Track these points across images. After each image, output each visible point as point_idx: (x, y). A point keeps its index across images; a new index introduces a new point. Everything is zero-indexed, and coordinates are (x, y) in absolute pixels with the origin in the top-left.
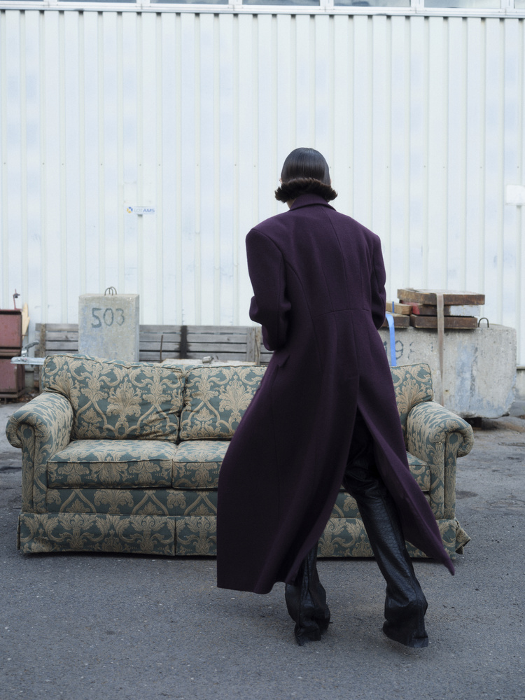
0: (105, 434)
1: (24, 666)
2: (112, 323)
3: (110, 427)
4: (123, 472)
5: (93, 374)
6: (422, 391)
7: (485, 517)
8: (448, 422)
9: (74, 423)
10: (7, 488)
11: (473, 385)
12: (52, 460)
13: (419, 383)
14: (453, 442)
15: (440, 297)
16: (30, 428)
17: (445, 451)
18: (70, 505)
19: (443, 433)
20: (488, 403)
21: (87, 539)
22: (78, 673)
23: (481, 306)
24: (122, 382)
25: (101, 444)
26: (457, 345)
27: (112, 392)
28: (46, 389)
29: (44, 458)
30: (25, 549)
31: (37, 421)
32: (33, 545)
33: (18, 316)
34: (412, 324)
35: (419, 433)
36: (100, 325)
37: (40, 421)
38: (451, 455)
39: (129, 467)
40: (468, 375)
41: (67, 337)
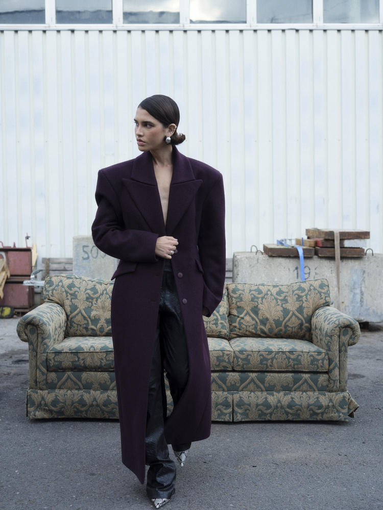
0: (90, 332)
1: (29, 498)
2: (97, 256)
3: (93, 327)
4: (102, 359)
5: (81, 289)
6: (322, 298)
7: (370, 392)
8: (341, 320)
9: (67, 324)
10: (20, 375)
11: (362, 298)
12: (51, 351)
13: (320, 293)
14: (345, 335)
15: (337, 233)
16: (34, 327)
17: (339, 341)
18: (64, 384)
19: (338, 328)
20: (374, 311)
21: (77, 408)
22: (68, 502)
23: (367, 240)
24: (102, 294)
25: (87, 340)
26: (350, 269)
27: (94, 302)
28: (47, 300)
29: (45, 349)
30: (31, 416)
31: (39, 322)
32: (37, 413)
33: (29, 253)
34: (316, 253)
35: (320, 329)
36: (88, 258)
37: (41, 322)
38: (344, 344)
39: (107, 355)
40: (358, 291)
41: (64, 268)
